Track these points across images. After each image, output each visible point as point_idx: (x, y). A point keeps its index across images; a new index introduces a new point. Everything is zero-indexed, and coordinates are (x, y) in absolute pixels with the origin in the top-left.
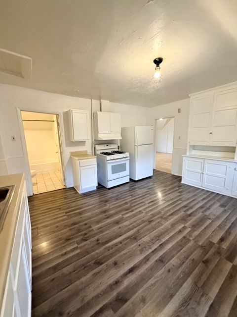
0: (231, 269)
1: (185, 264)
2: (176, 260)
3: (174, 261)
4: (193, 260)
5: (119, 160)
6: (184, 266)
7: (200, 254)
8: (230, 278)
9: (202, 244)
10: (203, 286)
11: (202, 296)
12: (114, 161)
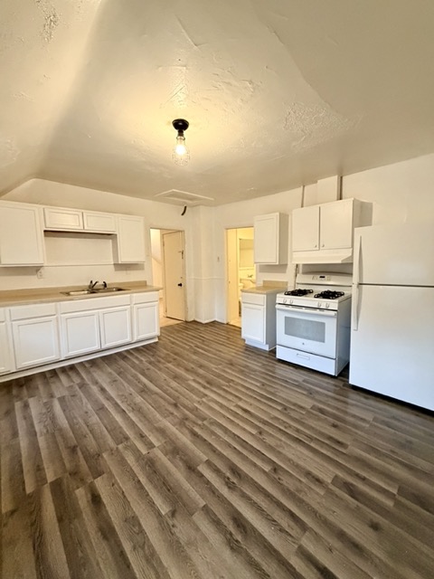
0: (45, 475)
1: (86, 428)
2: (94, 421)
3: (95, 419)
4: (85, 436)
5: (304, 310)
6: (84, 425)
7: (89, 448)
8: (38, 466)
9: (102, 457)
10: (53, 436)
11: (47, 431)
12: (290, 308)
